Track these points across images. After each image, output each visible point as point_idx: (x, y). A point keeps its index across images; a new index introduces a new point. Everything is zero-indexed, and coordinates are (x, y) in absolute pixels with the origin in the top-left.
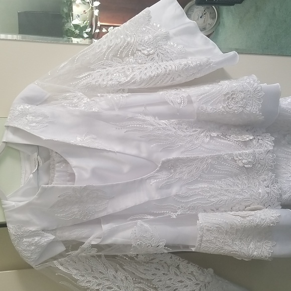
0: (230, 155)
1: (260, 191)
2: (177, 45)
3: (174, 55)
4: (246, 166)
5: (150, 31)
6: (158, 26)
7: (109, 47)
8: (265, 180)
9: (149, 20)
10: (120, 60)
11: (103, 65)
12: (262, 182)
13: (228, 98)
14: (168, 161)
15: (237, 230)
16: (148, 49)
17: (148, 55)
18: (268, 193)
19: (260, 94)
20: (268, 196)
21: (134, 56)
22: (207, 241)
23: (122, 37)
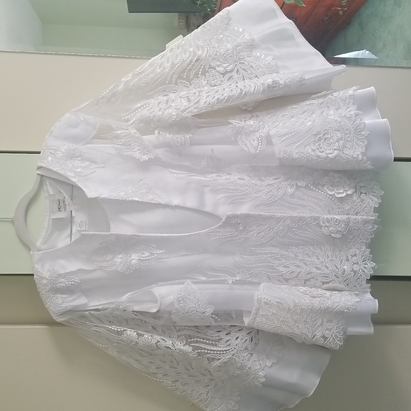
0: (316, 219)
1: (345, 267)
3: (261, 69)
4: (333, 235)
5: (229, 39)
6: (241, 30)
7: (173, 65)
8: (355, 255)
10: (187, 82)
11: (164, 91)
12: (350, 257)
13: (320, 139)
14: (235, 216)
15: (302, 310)
16: (225, 65)
17: (224, 74)
18: (355, 272)
19: (363, 133)
20: (355, 275)
21: (205, 76)
22: (263, 315)
23: (191, 49)
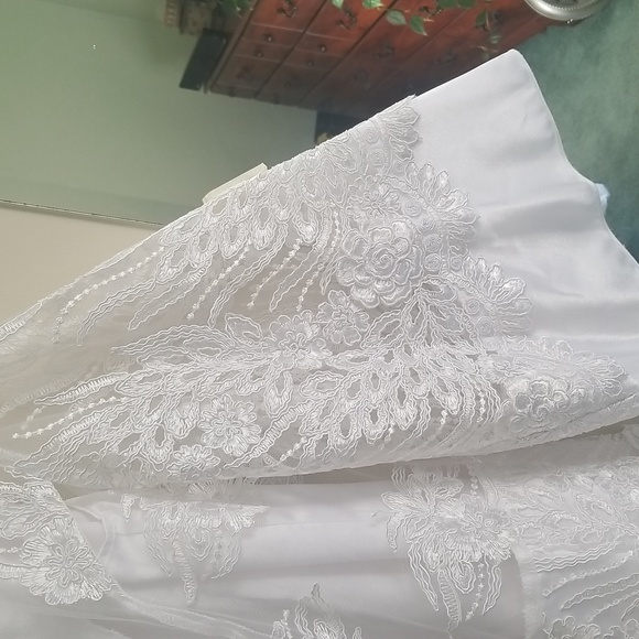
2: (502, 277)
9: (406, 155)
10: (257, 326)
17: (373, 314)
21: (315, 311)
